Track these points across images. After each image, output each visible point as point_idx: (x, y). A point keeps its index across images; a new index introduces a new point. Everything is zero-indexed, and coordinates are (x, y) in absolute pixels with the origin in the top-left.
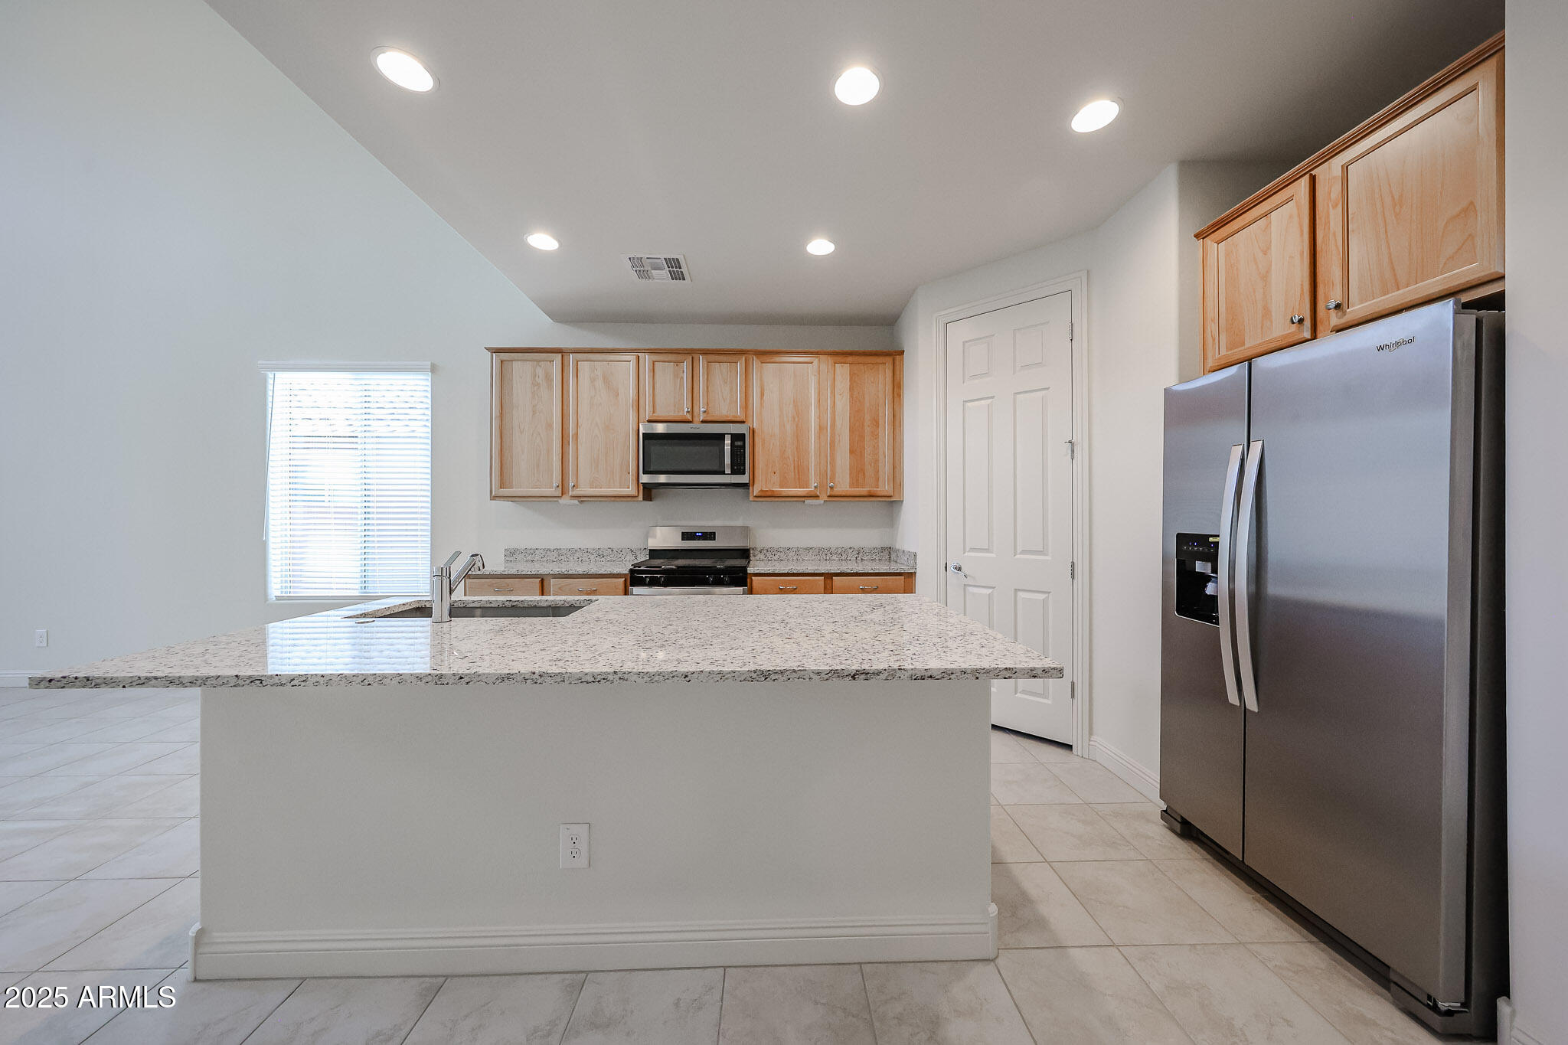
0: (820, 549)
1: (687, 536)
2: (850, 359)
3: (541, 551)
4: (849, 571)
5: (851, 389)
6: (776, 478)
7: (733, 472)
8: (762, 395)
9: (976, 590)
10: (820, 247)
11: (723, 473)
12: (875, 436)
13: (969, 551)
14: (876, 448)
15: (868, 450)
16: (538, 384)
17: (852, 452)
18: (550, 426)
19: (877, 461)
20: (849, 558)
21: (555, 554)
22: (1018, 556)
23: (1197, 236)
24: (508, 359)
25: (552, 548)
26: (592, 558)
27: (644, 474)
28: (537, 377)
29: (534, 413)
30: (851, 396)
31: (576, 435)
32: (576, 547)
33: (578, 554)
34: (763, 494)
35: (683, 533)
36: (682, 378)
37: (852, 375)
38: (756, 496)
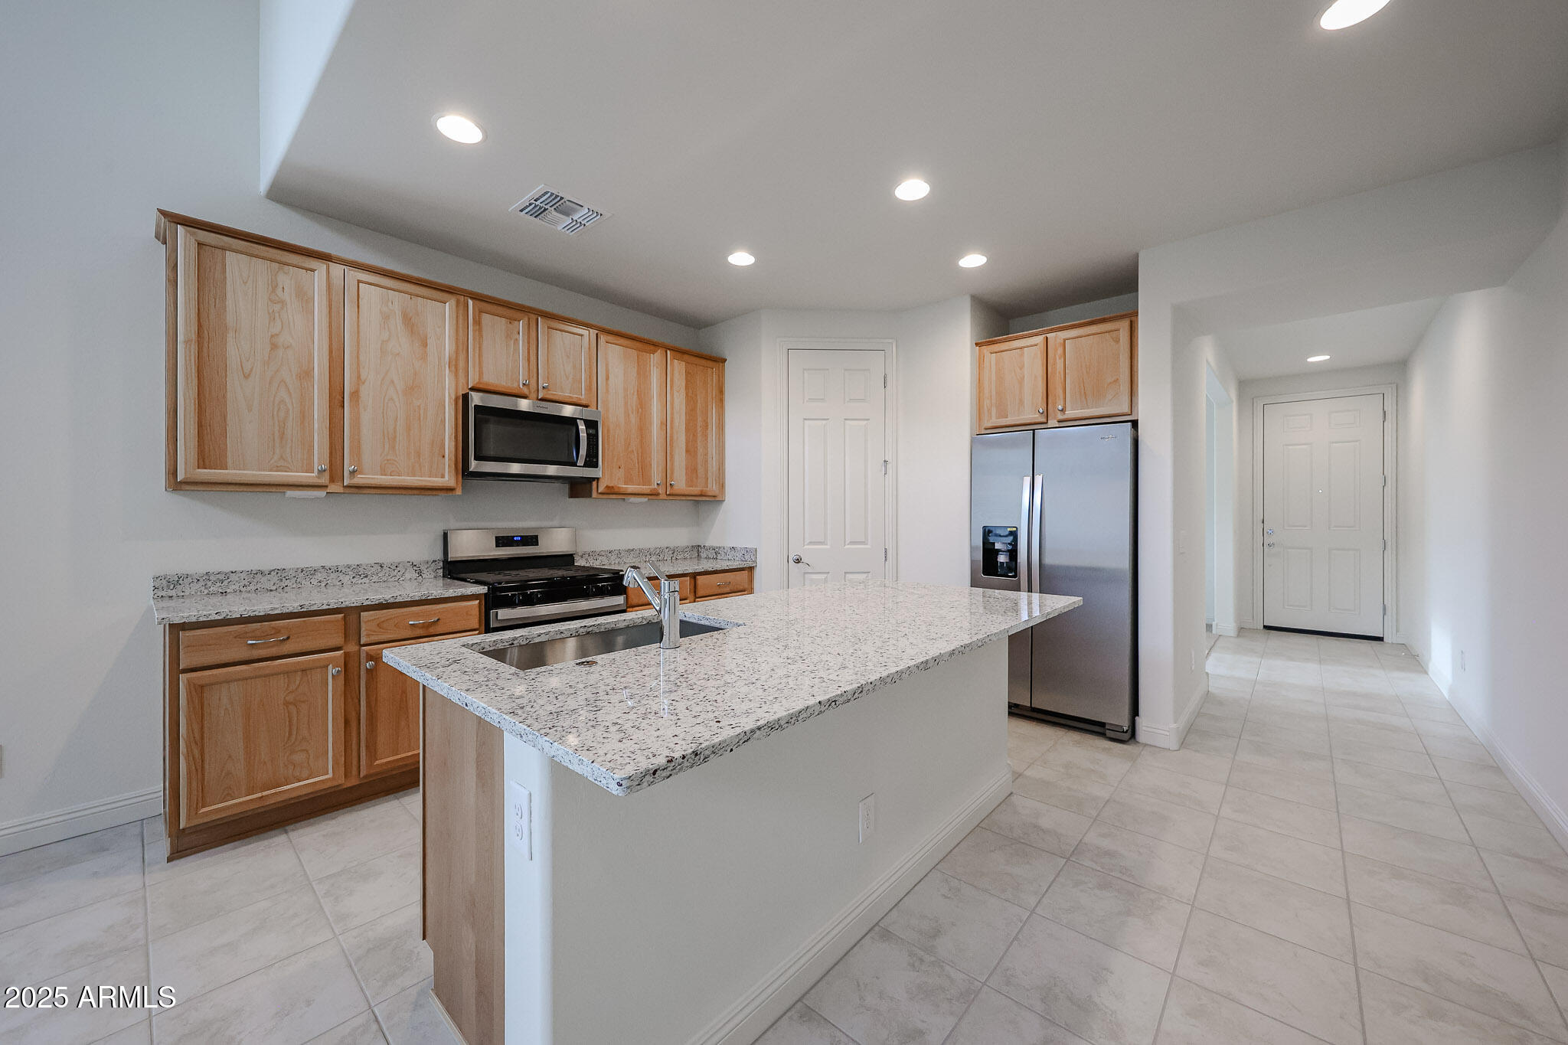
0: (640, 550)
1: (502, 541)
2: (686, 357)
3: (243, 576)
4: (710, 569)
5: (687, 388)
6: (621, 473)
7: (586, 465)
8: (607, 378)
9: (814, 576)
10: (741, 258)
11: (574, 464)
12: (705, 436)
13: (808, 544)
14: (706, 448)
15: (700, 451)
16: (283, 302)
17: (687, 451)
18: (306, 374)
19: (707, 461)
20: (665, 559)
21: (274, 578)
22: (847, 547)
23: (977, 344)
24: (213, 243)
25: (266, 568)
26: (346, 579)
27: (475, 459)
28: (280, 289)
29: (274, 346)
30: (687, 394)
31: (355, 394)
32: (317, 564)
33: (319, 576)
34: (609, 491)
35: (496, 537)
36: (517, 340)
37: (687, 373)
38: (600, 493)
